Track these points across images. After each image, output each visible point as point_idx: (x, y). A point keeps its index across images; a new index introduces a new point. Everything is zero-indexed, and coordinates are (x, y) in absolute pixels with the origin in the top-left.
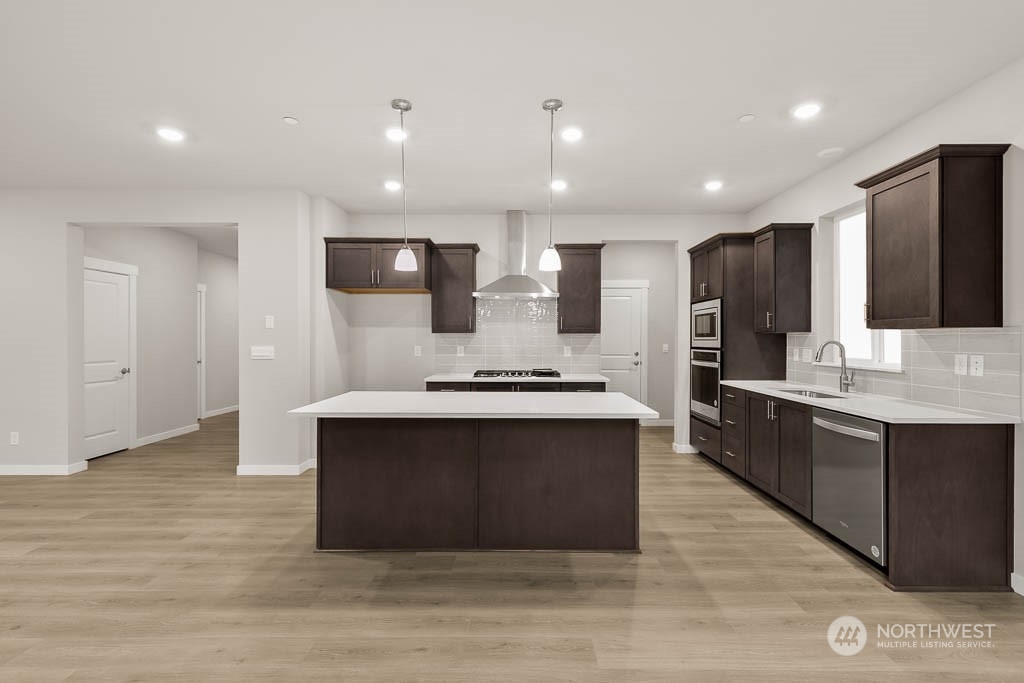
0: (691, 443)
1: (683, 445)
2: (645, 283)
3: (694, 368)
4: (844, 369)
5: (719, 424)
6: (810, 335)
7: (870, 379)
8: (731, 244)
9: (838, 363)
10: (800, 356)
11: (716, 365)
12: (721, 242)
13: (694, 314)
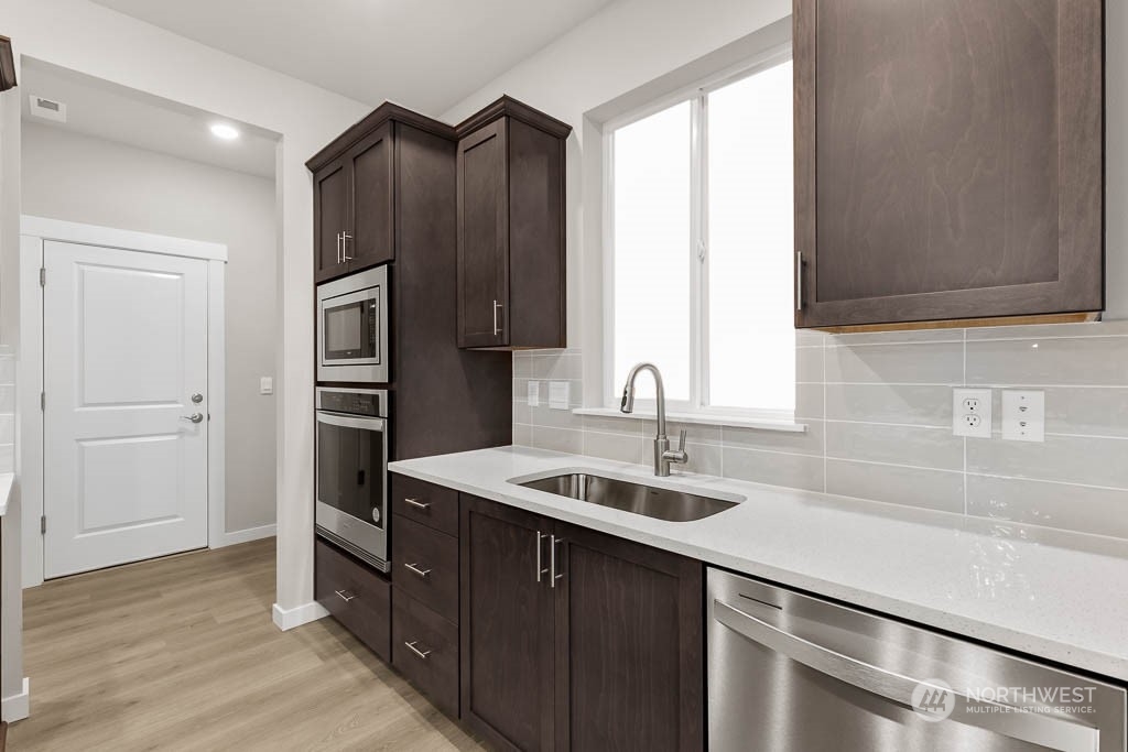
0: (315, 599)
1: (297, 607)
2: (220, 251)
3: (321, 430)
4: (662, 425)
5: (385, 570)
6: (565, 353)
7: (710, 444)
8: (411, 139)
9: (652, 413)
10: (544, 394)
11: (378, 424)
12: (388, 125)
13: (323, 306)
